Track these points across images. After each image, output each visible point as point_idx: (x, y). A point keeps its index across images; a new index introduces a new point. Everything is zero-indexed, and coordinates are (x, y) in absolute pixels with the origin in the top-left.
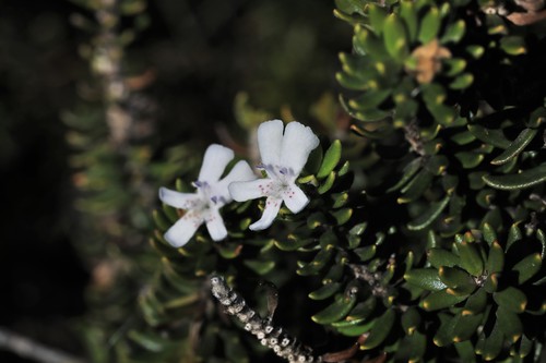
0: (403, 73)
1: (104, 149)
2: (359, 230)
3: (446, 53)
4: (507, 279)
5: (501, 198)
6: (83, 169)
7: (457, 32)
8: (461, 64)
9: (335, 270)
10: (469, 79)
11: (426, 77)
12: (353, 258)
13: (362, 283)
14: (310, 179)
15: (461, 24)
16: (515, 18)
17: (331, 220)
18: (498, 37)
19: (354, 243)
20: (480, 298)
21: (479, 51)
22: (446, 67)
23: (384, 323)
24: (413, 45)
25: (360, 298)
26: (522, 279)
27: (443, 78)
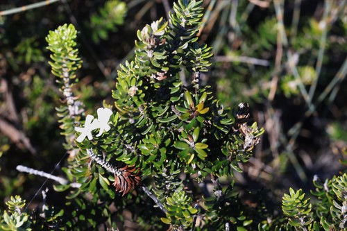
0: (127, 94)
1: (69, 117)
2: (126, 135)
3: (137, 89)
4: (162, 145)
5: (164, 125)
6: (62, 123)
7: (141, 83)
8: (141, 91)
9: (121, 146)
10: (144, 95)
11: (132, 95)
12: (125, 142)
13: (128, 149)
14: (111, 123)
15: (141, 81)
16: (158, 78)
17: (118, 133)
18: (153, 84)
19: (125, 139)
20: (156, 151)
21: (147, 88)
22: (137, 92)
23: (135, 159)
24: (130, 87)
25: (128, 153)
26: (167, 145)
27: (137, 95)
